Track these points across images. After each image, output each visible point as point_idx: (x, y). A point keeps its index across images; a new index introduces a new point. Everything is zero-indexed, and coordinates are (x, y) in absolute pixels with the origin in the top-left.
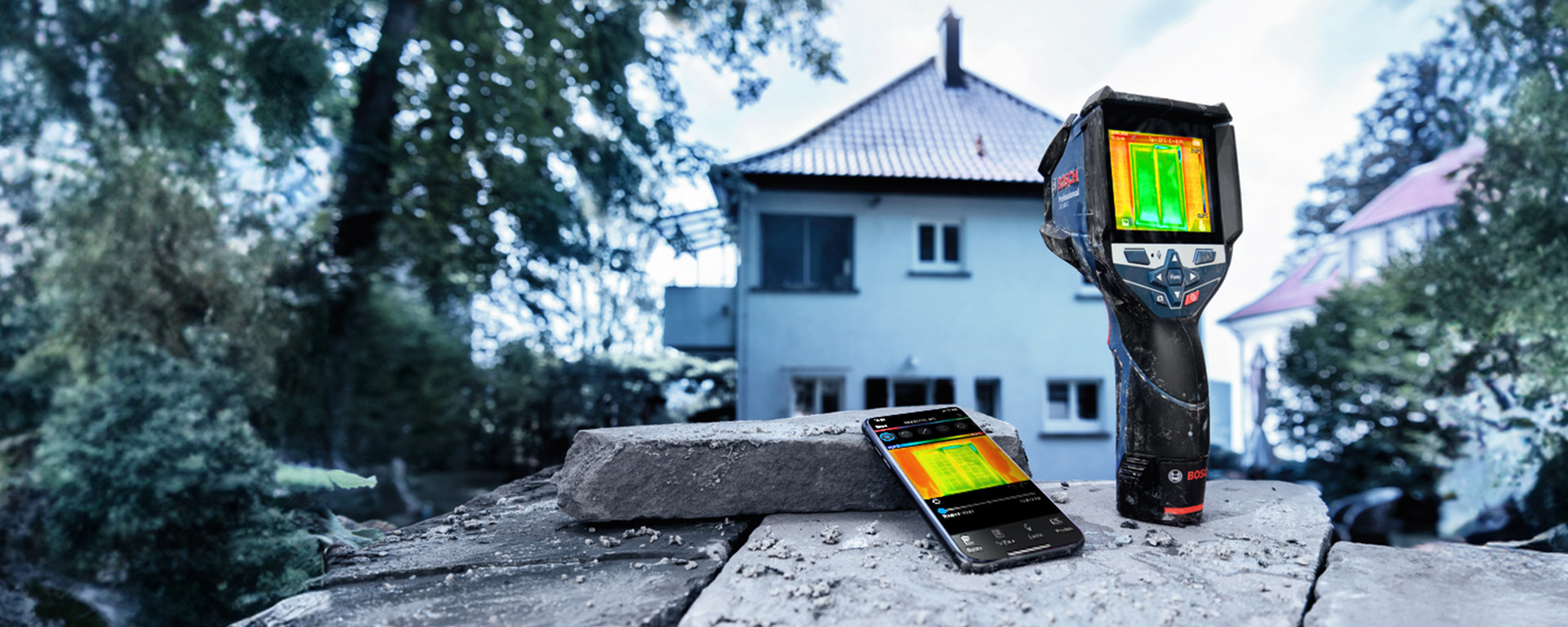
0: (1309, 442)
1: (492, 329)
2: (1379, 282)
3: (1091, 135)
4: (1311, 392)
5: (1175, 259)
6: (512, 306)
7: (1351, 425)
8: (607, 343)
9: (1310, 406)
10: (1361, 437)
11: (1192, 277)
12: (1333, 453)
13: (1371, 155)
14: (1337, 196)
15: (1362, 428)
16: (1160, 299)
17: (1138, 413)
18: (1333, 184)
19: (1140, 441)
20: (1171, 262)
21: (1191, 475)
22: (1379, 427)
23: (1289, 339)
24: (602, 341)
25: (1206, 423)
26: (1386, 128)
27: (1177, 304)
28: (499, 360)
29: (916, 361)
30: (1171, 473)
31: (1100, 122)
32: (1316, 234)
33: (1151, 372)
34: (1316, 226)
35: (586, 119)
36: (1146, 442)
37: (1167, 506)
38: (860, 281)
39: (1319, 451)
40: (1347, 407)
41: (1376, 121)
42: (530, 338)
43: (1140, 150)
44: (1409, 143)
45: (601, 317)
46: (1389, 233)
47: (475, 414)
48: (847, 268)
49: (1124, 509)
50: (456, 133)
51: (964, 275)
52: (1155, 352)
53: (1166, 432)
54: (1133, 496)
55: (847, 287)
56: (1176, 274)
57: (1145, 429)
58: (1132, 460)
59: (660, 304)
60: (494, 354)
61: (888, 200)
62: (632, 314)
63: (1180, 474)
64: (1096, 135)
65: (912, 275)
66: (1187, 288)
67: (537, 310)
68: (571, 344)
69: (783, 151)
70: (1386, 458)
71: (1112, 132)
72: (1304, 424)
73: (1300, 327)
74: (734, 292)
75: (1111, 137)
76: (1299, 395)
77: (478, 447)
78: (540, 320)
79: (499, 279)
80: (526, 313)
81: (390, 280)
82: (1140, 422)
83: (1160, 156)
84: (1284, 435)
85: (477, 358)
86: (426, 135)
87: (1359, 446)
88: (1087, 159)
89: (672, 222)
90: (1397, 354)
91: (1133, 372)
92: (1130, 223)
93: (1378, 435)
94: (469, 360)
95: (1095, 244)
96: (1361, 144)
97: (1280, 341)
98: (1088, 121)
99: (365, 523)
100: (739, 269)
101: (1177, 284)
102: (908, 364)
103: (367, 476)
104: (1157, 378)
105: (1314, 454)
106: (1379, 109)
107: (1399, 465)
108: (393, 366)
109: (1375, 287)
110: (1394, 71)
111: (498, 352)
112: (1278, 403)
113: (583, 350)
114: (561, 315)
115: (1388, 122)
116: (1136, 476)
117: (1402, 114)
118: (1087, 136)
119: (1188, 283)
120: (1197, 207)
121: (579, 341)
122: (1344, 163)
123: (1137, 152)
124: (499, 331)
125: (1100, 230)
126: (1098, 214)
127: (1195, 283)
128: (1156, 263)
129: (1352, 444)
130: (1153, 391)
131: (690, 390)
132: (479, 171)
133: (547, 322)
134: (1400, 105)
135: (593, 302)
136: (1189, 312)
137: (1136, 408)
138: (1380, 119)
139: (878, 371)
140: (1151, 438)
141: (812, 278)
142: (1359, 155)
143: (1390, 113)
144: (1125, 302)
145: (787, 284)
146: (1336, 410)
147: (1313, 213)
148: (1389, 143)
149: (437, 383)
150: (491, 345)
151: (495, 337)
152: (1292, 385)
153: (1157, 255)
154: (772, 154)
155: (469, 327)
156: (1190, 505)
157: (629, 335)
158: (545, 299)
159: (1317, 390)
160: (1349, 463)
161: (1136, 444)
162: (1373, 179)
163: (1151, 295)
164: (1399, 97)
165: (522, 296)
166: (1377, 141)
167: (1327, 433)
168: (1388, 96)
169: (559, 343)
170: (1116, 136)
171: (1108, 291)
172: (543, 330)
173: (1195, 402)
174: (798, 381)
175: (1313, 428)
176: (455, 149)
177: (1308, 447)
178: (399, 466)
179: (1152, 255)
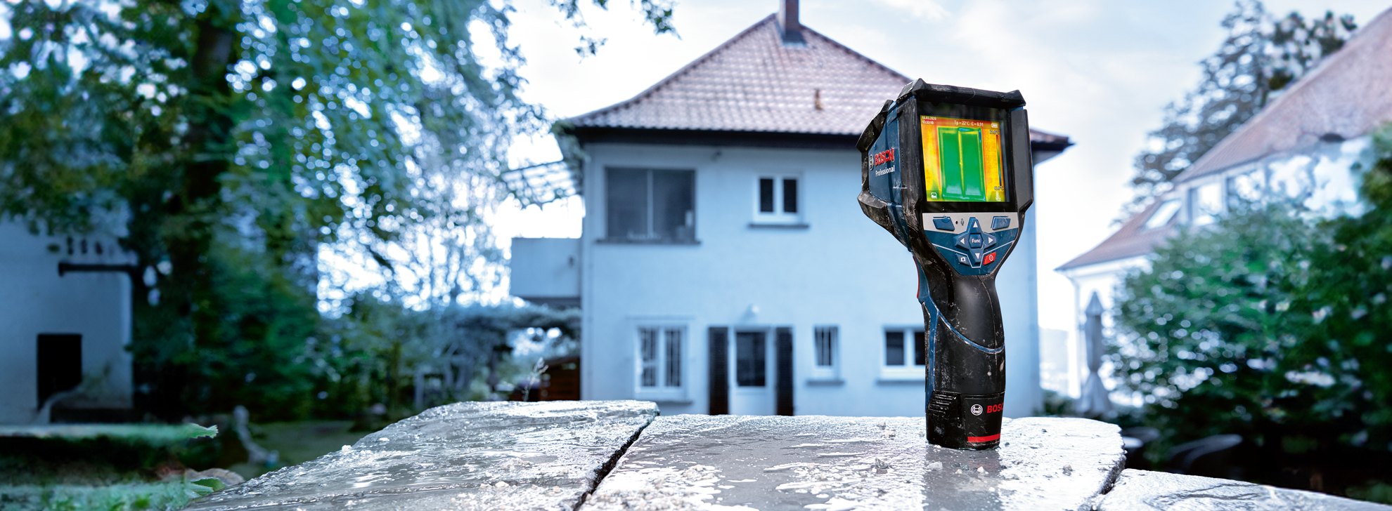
0: (1146, 387)
1: (338, 280)
2: (1216, 229)
3: (906, 121)
4: (1147, 338)
5: (975, 226)
6: (359, 257)
7: (1189, 372)
8: (455, 293)
9: (1148, 354)
10: (1199, 383)
11: (990, 240)
12: (1170, 400)
13: (1212, 101)
14: (1175, 144)
15: (1201, 374)
16: (963, 259)
17: (945, 357)
18: (1170, 132)
19: (946, 380)
20: (973, 229)
21: (990, 409)
22: (1218, 373)
23: (1124, 286)
24: (449, 291)
25: (1002, 364)
26: (1228, 75)
27: (978, 264)
28: (347, 310)
29: (756, 309)
30: (973, 408)
31: (914, 110)
32: (1154, 183)
33: (955, 321)
34: (1154, 175)
35: (430, 73)
36: (951, 381)
37: (970, 435)
38: (701, 233)
39: (1156, 397)
40: (1184, 354)
41: (1218, 68)
42: (377, 289)
43: (947, 132)
44: (1252, 88)
45: (447, 266)
46: (1229, 180)
47: (321, 363)
48: (689, 220)
49: (933, 438)
50: (299, 84)
51: (803, 227)
52: (959, 304)
53: (969, 372)
54: (940, 427)
55: (691, 239)
56: (976, 238)
57: (951, 370)
58: (940, 397)
59: (507, 255)
60: (339, 303)
61: (728, 152)
62: (479, 266)
63: (980, 408)
64: (910, 121)
65: (753, 226)
66: (985, 250)
67: (383, 262)
68: (418, 294)
69: (627, 105)
70: (1226, 405)
71: (923, 118)
72: (1141, 370)
73: (1136, 274)
74: (579, 242)
75: (923, 122)
76: (1134, 342)
77: (323, 395)
78: (388, 272)
79: (344, 230)
80: (373, 264)
81: (232, 229)
82: (947, 364)
83: (964, 137)
84: (1120, 381)
85: (323, 307)
86: (268, 86)
87: (1197, 392)
88: (902, 141)
89: (517, 176)
90: (1237, 302)
91: (940, 321)
92: (938, 196)
93: (1217, 382)
94: (315, 311)
95: (909, 214)
96: (1203, 91)
97: (1115, 288)
98: (903, 108)
99: (205, 472)
100: (584, 220)
101: (977, 247)
102: (749, 314)
103: (208, 425)
104: (960, 327)
105: (1151, 399)
106: (1220, 55)
107: (1240, 412)
108: (235, 317)
109: (1214, 235)
110: (1239, 16)
111: (343, 302)
112: (1114, 350)
113: (430, 299)
114: (408, 266)
115: (1231, 69)
116: (943, 410)
117: (1246, 60)
118: (902, 121)
119: (986, 246)
120: (994, 181)
121: (426, 292)
122: (1185, 111)
123: (944, 134)
124: (346, 282)
125: (913, 202)
126: (911, 188)
127: (993, 246)
128: (960, 229)
129: (1190, 390)
130: (957, 338)
131: (536, 339)
132: (322, 123)
133: (393, 273)
134: (1244, 50)
135: (440, 254)
136: (987, 270)
137: (943, 352)
138: (1223, 66)
139: (719, 322)
140: (955, 377)
141: (655, 230)
142: (1200, 102)
143: (1234, 58)
144: (934, 263)
145: (631, 236)
146: (1173, 357)
147: (1151, 160)
148: (1231, 89)
149: (282, 333)
150: (338, 295)
151: (341, 288)
152: (1127, 333)
153: (960, 221)
154: (616, 109)
155: (315, 278)
156: (989, 435)
157: (476, 286)
158: (390, 250)
159: (1154, 336)
160: (1186, 409)
161: (944, 383)
162: (1213, 125)
163: (956, 257)
164: (1244, 41)
165: (368, 247)
166: (1219, 87)
167: (1163, 379)
168: (1231, 41)
169: (406, 293)
170: (926, 120)
171: (919, 253)
172: (390, 280)
173: (993, 347)
174: (643, 331)
175: (1150, 375)
176: (298, 99)
177: (1146, 393)
178: (241, 413)
179: (957, 222)
